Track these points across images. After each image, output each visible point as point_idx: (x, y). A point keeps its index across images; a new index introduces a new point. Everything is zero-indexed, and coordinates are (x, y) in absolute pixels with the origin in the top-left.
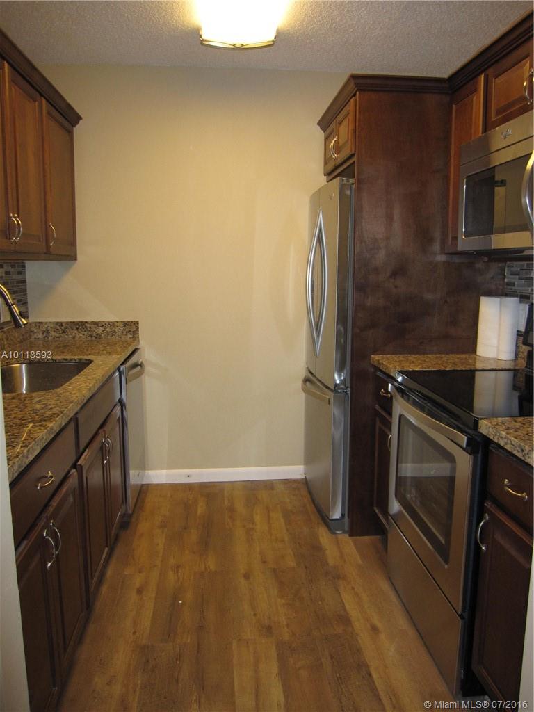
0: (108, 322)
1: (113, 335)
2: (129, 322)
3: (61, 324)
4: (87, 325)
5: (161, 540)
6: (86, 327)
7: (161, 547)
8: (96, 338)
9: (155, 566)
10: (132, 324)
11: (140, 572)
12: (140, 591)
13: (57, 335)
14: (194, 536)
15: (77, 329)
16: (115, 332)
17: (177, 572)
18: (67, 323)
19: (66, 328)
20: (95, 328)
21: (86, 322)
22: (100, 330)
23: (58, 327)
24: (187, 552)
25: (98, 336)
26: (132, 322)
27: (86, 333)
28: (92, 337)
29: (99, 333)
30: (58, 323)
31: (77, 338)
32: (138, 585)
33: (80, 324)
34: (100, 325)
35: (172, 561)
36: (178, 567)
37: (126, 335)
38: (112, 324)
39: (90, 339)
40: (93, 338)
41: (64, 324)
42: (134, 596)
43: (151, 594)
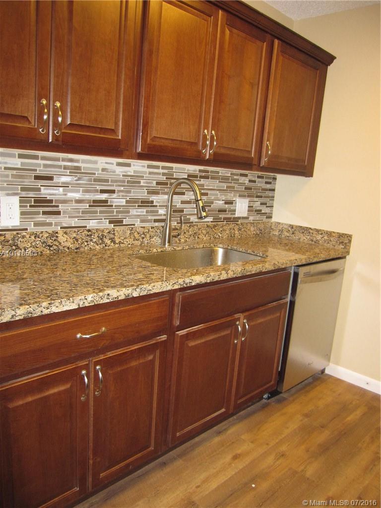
0: (327, 231)
1: (328, 243)
2: (343, 234)
3: (292, 227)
4: (310, 231)
5: (293, 426)
6: (309, 232)
7: (287, 432)
8: (315, 242)
9: (267, 444)
10: (346, 236)
11: (252, 442)
12: (236, 457)
13: (288, 235)
14: (323, 437)
15: (303, 232)
16: (330, 240)
17: (278, 459)
18: (296, 226)
19: (295, 230)
20: (316, 234)
21: (310, 228)
22: (319, 237)
23: (290, 229)
24: (303, 447)
25: (317, 242)
26: (346, 234)
27: (308, 237)
28: (312, 241)
29: (318, 239)
30: (291, 225)
31: (301, 240)
32: (239, 452)
33: (305, 229)
34: (320, 233)
35: (284, 448)
36: (283, 455)
37: (339, 245)
38: (330, 234)
39: (310, 242)
40: (313, 243)
41: (294, 227)
42: (228, 458)
43: (240, 465)
